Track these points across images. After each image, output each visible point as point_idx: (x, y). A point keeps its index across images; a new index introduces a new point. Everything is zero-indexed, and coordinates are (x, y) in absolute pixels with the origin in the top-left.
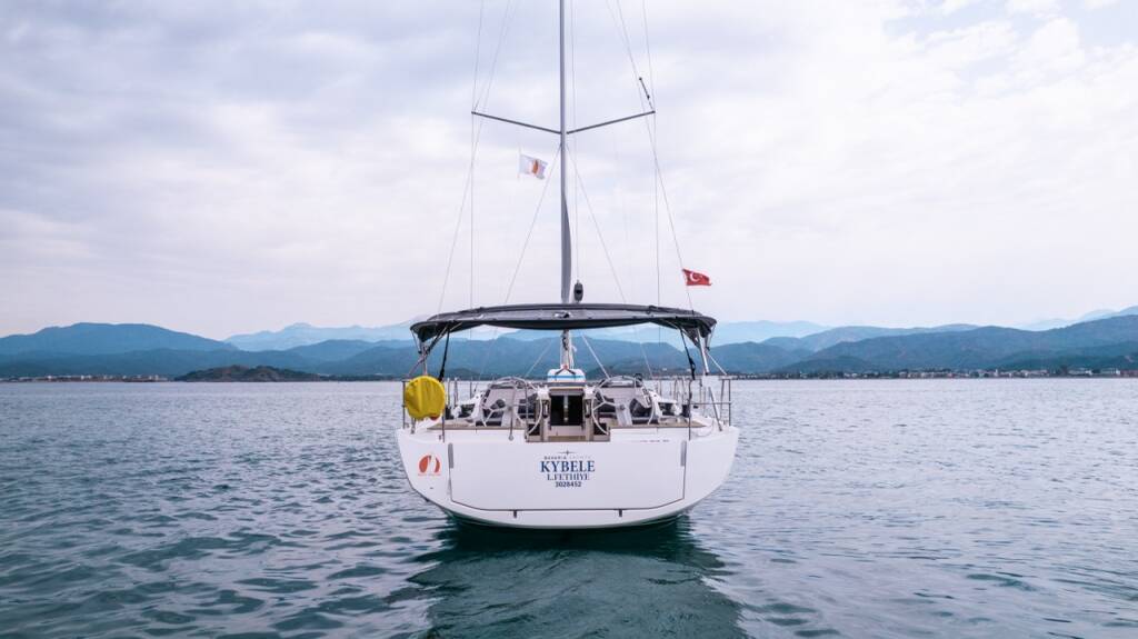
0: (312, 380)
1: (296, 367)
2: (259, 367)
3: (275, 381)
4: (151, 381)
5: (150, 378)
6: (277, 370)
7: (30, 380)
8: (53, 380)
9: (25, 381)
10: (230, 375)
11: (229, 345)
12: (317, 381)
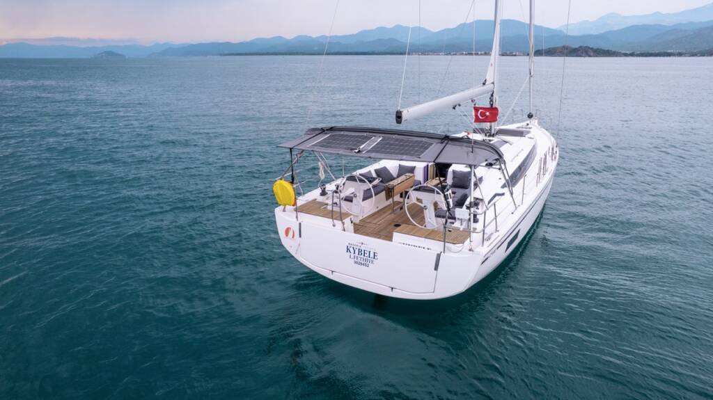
0: (617, 56)
1: (605, 47)
2: (581, 47)
3: (590, 56)
4: (515, 55)
5: (514, 54)
6: (592, 48)
7: (456, 54)
8: (466, 54)
9: (454, 54)
10: (560, 52)
11: (561, 31)
12: (620, 56)
